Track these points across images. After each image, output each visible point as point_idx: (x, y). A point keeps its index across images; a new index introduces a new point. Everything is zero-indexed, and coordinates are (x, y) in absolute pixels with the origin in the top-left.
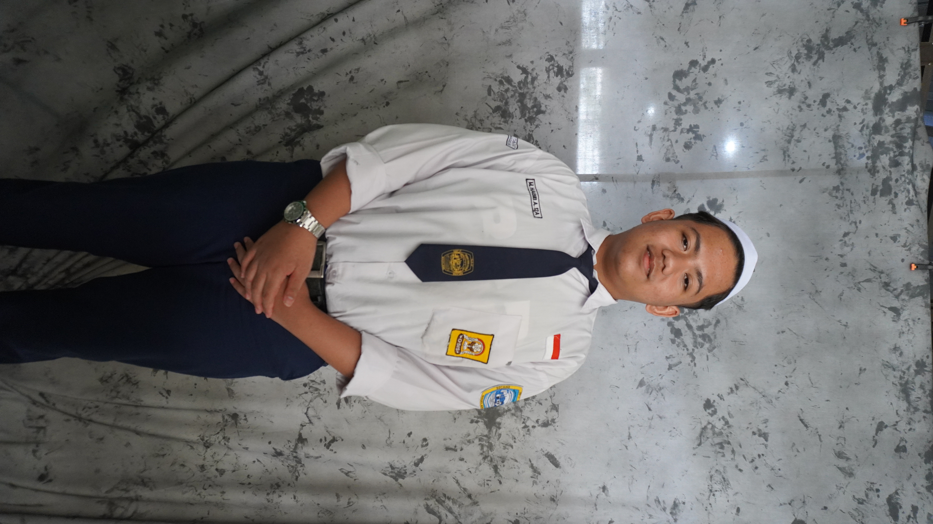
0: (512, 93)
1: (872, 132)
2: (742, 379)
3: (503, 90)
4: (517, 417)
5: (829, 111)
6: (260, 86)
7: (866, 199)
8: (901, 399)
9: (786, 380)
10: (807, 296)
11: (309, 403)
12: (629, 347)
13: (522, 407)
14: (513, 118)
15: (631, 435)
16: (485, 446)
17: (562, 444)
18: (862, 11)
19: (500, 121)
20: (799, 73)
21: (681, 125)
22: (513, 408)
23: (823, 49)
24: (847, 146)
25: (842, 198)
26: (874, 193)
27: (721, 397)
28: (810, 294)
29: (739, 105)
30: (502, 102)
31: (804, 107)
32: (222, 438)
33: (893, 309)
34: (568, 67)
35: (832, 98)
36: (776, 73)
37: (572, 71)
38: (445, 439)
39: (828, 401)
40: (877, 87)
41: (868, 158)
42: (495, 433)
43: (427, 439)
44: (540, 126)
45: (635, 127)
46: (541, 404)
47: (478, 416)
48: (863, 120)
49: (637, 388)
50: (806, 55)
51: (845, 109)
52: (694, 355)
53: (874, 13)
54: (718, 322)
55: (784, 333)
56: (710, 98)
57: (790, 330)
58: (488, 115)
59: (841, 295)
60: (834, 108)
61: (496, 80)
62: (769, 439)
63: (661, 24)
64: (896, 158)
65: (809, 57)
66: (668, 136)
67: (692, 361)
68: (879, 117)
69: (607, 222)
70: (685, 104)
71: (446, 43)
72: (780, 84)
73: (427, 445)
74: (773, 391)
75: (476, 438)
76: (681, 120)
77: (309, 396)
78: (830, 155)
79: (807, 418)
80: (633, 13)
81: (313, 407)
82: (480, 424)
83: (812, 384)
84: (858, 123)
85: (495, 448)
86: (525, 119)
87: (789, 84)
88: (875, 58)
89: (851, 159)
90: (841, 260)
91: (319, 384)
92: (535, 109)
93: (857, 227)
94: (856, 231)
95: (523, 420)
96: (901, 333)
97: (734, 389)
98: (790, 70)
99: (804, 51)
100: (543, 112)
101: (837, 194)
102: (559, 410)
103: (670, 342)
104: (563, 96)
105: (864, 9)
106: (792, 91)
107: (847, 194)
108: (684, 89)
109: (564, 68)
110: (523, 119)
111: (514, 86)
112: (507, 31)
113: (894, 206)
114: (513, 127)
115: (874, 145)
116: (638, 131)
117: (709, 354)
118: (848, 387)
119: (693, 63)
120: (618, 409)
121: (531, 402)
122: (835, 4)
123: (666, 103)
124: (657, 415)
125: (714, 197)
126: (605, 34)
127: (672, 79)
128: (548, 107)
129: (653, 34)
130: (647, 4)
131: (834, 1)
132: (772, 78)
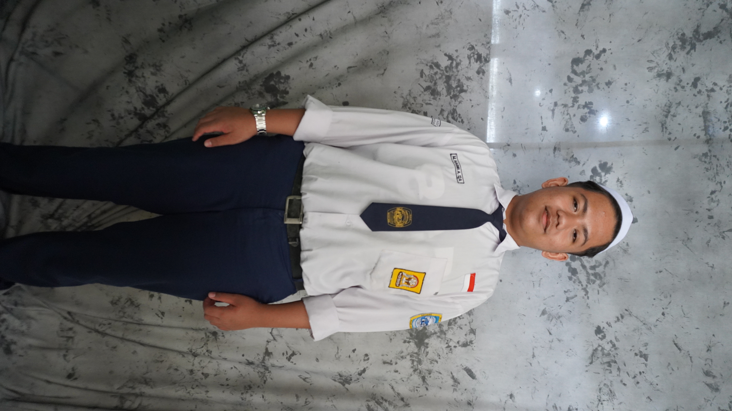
0: (440, 76)
2: (626, 310)
3: (433, 73)
4: (442, 339)
5: (700, 92)
6: (240, 72)
7: (729, 164)
9: (663, 311)
10: (680, 243)
12: (534, 282)
13: (446, 331)
14: (440, 96)
15: (535, 355)
16: (416, 361)
17: (478, 361)
18: (726, 11)
19: (430, 98)
20: (675, 61)
21: (578, 102)
22: (438, 332)
23: (695, 42)
24: (714, 120)
27: (609, 324)
28: (683, 241)
29: (626, 86)
30: (431, 82)
31: (679, 88)
32: (205, 351)
34: (486, 55)
35: (702, 81)
36: (656, 61)
37: (489, 58)
38: (383, 355)
39: (697, 328)
41: (731, 130)
42: (424, 351)
43: (368, 354)
44: (462, 103)
45: (540, 104)
46: (461, 328)
47: (410, 337)
48: (728, 99)
49: (540, 316)
50: (680, 46)
51: (712, 90)
52: (588, 289)
54: (607, 263)
55: (662, 273)
56: (602, 80)
57: (666, 270)
58: (420, 93)
59: (709, 241)
60: (704, 90)
61: (427, 65)
62: (649, 359)
63: (562, 21)
65: (683, 47)
66: (567, 111)
67: (585, 295)
69: (516, 181)
70: (581, 85)
71: (386, 36)
72: (659, 70)
73: (368, 359)
74: (652, 320)
75: (408, 354)
76: (578, 98)
78: (700, 127)
79: (680, 344)
80: (539, 12)
82: (411, 344)
83: (685, 314)
84: (723, 102)
85: (424, 363)
86: (451, 97)
87: (667, 69)
89: (717, 131)
90: (709, 213)
92: (459, 89)
93: (722, 187)
94: (721, 190)
95: (446, 341)
97: (620, 318)
98: (668, 58)
99: (679, 43)
100: (465, 91)
101: (706, 160)
102: (476, 334)
103: (568, 279)
104: (481, 78)
105: (729, 8)
106: (669, 75)
107: (714, 160)
108: (580, 73)
109: (483, 55)
110: (449, 97)
111: (442, 70)
112: (436, 26)
114: (441, 103)
116: (542, 106)
117: (599, 289)
118: (714, 317)
119: (588, 52)
120: (524, 333)
121: (453, 327)
122: (704, 4)
123: (565, 84)
124: (556, 338)
125: (605, 161)
126: (516, 28)
127: (571, 65)
128: (469, 87)
129: (555, 29)
130: (550, 4)
131: (704, 2)
132: (652, 65)
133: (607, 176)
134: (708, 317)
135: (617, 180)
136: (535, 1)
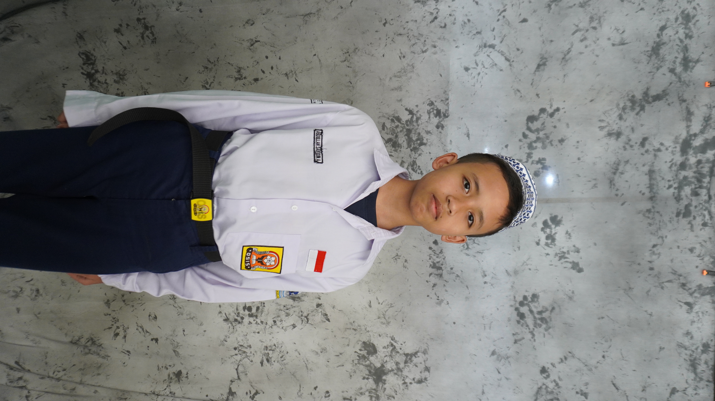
0: (401, 129)
1: (679, 168)
2: (570, 352)
3: (394, 126)
4: (398, 375)
5: (647, 151)
7: (671, 220)
8: (690, 371)
9: (603, 354)
10: (622, 292)
11: (239, 362)
12: (485, 325)
13: (403, 368)
14: (401, 148)
15: (485, 391)
16: (374, 397)
17: (432, 396)
18: (675, 74)
19: (391, 150)
20: (625, 121)
21: (532, 158)
22: (395, 369)
23: (644, 103)
24: (659, 179)
25: (653, 218)
26: (678, 215)
28: (625, 290)
29: (578, 144)
30: (393, 135)
31: (627, 147)
32: (169, 392)
33: (688, 304)
34: (445, 110)
35: (649, 141)
36: (607, 120)
37: (448, 114)
38: (343, 392)
39: (634, 370)
40: (684, 135)
41: (675, 188)
42: (382, 388)
43: (329, 391)
44: (422, 155)
46: (416, 366)
47: (369, 374)
48: (673, 160)
49: (490, 357)
50: (631, 107)
51: (659, 150)
52: (534, 333)
53: (685, 76)
54: (553, 308)
55: (604, 319)
56: (555, 137)
57: (608, 317)
59: (649, 291)
60: (651, 149)
61: (388, 119)
62: (589, 397)
63: (518, 80)
64: (697, 190)
65: (633, 109)
67: (532, 338)
68: (685, 157)
70: (535, 142)
71: (351, 86)
72: (610, 129)
73: (329, 396)
74: (593, 362)
75: (367, 391)
76: (532, 153)
77: (239, 357)
78: (645, 185)
79: (618, 383)
80: (497, 70)
81: (242, 365)
82: (370, 380)
83: (623, 358)
84: (668, 161)
85: (381, 399)
86: (411, 149)
87: (617, 129)
88: (684, 111)
89: (662, 189)
90: (650, 265)
91: (247, 348)
92: (419, 142)
93: (663, 241)
94: (662, 244)
95: (403, 378)
96: (693, 322)
97: (564, 359)
98: (618, 118)
99: (629, 104)
100: (425, 144)
101: (650, 216)
102: (431, 371)
103: (516, 323)
104: (440, 132)
105: (678, 73)
106: (618, 135)
107: (657, 216)
108: (535, 130)
109: (442, 111)
110: (409, 149)
111: (403, 124)
112: (399, 79)
113: (692, 226)
114: (401, 155)
115: (680, 179)
117: (545, 333)
118: (650, 361)
119: (543, 110)
120: (475, 371)
121: (409, 365)
122: (654, 68)
123: (520, 140)
124: (504, 377)
125: (556, 214)
126: (474, 86)
127: (526, 122)
128: (429, 141)
129: (512, 87)
130: (508, 63)
131: (654, 66)
132: (603, 124)
133: (557, 228)
134: (645, 361)
135: (566, 232)
136: (493, 59)
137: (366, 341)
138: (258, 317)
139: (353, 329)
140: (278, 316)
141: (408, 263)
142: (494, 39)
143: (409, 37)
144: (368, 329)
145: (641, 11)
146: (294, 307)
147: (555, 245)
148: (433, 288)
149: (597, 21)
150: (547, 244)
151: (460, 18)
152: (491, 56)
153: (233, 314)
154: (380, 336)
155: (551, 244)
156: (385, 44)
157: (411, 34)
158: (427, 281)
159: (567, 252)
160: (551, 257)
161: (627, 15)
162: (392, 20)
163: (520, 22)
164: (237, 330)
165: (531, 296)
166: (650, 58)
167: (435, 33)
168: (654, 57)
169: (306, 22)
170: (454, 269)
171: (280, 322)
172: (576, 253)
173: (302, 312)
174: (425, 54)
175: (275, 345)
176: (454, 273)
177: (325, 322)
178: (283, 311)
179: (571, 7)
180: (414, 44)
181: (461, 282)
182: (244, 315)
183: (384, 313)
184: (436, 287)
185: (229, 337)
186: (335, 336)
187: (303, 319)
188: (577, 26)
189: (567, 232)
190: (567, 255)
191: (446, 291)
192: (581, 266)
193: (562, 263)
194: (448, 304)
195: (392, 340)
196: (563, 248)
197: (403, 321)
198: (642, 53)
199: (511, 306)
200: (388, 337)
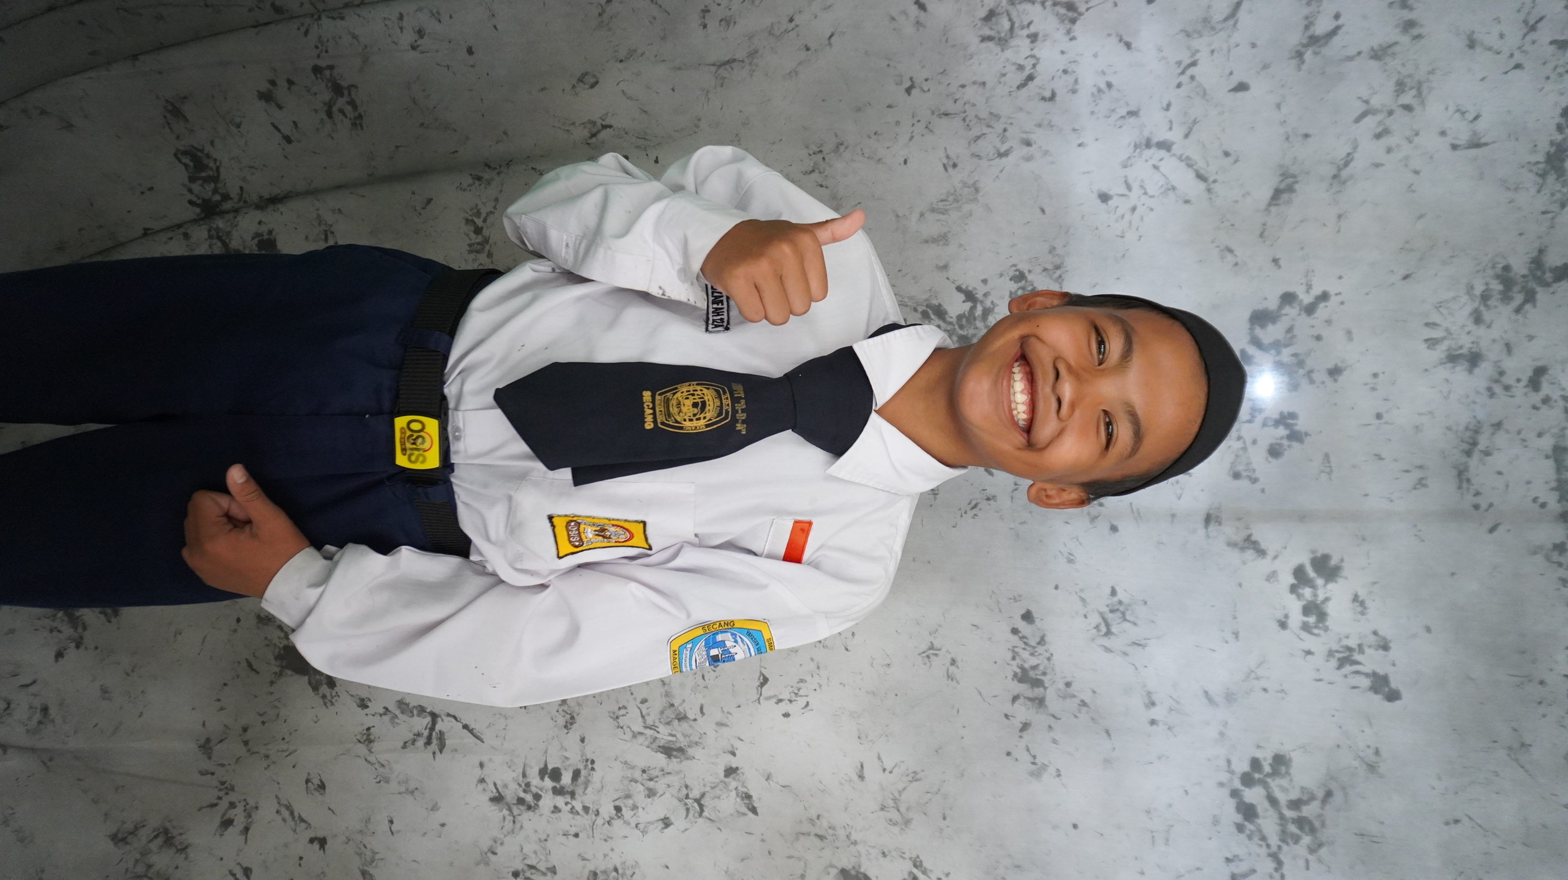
5: (1546, 400)
6: (473, 256)
10: (1502, 754)
12: (1154, 834)
20: (1489, 327)
21: (1264, 411)
23: (1534, 285)
28: (1510, 748)
29: (1375, 380)
31: (1497, 389)
35: (1551, 375)
36: (1445, 324)
50: (1501, 292)
52: (1282, 857)
54: (1329, 794)
55: (1459, 825)
56: (1319, 363)
57: (1470, 818)
60: (1556, 395)
61: (915, 310)
63: (1227, 224)
65: (1506, 297)
67: (1276, 870)
69: (1118, 589)
72: (1453, 346)
78: (1547, 483)
80: (1177, 201)
87: (1471, 345)
98: (1472, 319)
99: (1497, 286)
101: (1562, 559)
103: (1235, 830)
106: (1474, 359)
108: (1269, 344)
111: (951, 323)
112: (941, 217)
117: (1310, 857)
119: (1288, 298)
122: (1555, 202)
125: (1326, 552)
126: (1123, 237)
127: (1247, 325)
129: (1213, 242)
130: (1202, 186)
131: (1555, 198)
132: (1436, 334)
133: (1331, 586)
135: (1352, 597)
136: (1168, 176)
137: (848, 866)
138: (577, 796)
139: (816, 835)
140: (628, 796)
141: (958, 667)
142: (1171, 129)
143: (967, 119)
144: (854, 837)
145: (1517, 71)
146: (669, 773)
147: (1326, 629)
148: (1021, 734)
149: (1414, 92)
150: (1306, 627)
151: (1089, 79)
152: (1161, 169)
153: (513, 786)
154: (884, 854)
155: (1316, 627)
156: (909, 135)
157: (971, 113)
158: (1006, 716)
159: (1357, 650)
160: (1318, 659)
161: (1483, 79)
162: (926, 80)
163: (1230, 91)
164: (522, 827)
165: (1270, 761)
166: (1544, 180)
167: (1029, 113)
168: (1551, 178)
169: (722, 82)
170: (1074, 686)
171: (633, 810)
172: (1381, 652)
173: (687, 787)
174: (1004, 160)
175: (616, 870)
176: (1074, 696)
177: (744, 814)
178: (639, 785)
179: (1350, 58)
180: (978, 138)
181: (1093, 719)
182: (541, 789)
183: (897, 795)
184: (1029, 731)
185: (502, 844)
186: (770, 853)
187: (689, 806)
188: (1367, 102)
189: (1356, 598)
190: (1357, 657)
191: (1055, 741)
192: (1393, 685)
193: (1346, 676)
194: (1059, 776)
195: (915, 866)
196: (1347, 637)
197: (944, 818)
198: (1523, 167)
199: (1221, 784)
200: (904, 858)
